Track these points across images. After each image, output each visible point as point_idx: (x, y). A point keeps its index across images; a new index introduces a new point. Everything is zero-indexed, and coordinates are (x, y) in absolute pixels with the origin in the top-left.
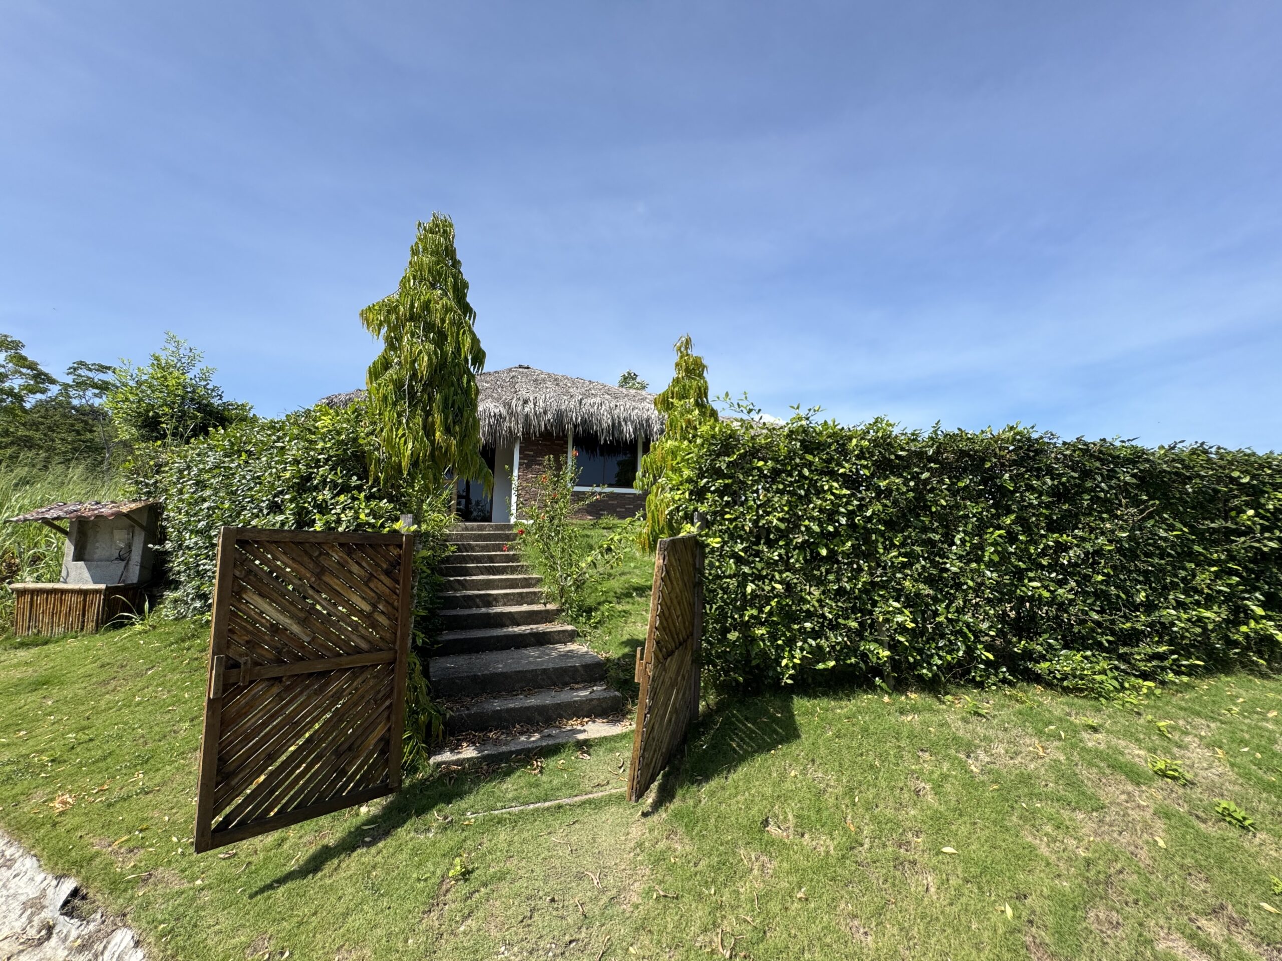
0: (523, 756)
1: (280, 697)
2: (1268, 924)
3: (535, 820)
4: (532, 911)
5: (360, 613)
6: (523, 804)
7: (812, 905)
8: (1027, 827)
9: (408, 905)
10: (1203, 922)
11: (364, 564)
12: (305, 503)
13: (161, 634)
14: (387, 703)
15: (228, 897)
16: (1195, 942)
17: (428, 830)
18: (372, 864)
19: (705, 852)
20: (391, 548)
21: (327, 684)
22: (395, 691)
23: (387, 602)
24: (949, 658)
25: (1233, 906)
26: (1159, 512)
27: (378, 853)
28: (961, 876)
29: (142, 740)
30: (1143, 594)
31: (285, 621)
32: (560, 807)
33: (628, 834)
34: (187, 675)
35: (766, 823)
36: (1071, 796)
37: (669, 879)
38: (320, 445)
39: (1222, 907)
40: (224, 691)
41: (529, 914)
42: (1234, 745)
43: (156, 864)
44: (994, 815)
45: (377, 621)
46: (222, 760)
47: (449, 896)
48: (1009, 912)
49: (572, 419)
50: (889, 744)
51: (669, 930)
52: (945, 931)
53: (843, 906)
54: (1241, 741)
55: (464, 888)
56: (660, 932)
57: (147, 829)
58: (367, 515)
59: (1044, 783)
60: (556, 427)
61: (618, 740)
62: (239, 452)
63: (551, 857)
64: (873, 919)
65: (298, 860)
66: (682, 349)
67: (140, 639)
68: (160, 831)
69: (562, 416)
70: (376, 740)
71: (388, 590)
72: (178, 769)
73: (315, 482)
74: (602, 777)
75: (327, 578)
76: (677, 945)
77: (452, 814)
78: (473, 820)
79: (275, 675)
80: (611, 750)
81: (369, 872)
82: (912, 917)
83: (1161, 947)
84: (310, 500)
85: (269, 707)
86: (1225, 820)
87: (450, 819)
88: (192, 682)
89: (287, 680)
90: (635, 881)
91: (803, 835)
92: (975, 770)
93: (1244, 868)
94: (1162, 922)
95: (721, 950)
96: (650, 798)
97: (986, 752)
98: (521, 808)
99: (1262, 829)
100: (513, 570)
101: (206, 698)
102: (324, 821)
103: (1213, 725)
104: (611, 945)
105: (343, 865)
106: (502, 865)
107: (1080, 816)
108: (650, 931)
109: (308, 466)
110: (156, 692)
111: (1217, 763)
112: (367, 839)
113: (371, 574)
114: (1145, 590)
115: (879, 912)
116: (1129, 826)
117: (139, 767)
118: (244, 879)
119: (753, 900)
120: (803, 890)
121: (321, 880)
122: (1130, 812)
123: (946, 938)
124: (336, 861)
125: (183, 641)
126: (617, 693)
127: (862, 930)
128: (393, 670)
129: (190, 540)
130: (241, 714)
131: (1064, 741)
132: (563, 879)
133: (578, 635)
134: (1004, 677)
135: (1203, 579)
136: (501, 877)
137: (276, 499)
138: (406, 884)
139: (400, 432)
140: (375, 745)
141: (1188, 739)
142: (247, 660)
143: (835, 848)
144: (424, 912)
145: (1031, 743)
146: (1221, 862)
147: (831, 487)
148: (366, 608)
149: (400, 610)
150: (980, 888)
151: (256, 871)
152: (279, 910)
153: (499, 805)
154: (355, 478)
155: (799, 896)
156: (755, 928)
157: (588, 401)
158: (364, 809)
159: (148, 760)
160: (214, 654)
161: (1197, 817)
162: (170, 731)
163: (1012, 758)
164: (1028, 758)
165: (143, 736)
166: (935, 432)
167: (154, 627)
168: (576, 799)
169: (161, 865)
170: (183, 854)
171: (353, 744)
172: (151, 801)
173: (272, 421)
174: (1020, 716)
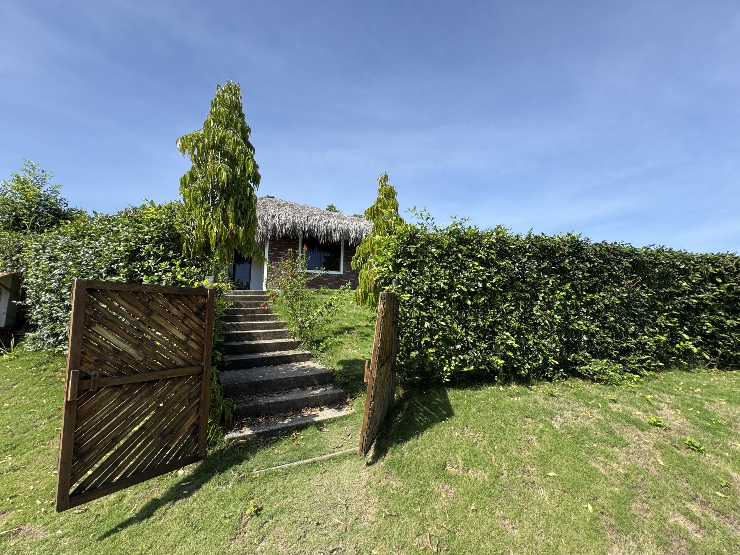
0: (286, 432)
1: (121, 399)
2: (721, 503)
3: (299, 472)
4: (306, 531)
5: (178, 340)
6: (290, 462)
7: (480, 514)
8: (591, 458)
9: (220, 535)
10: (689, 505)
11: (181, 308)
12: (134, 268)
13: (23, 361)
14: (197, 401)
15: (83, 541)
16: (688, 517)
17: (228, 483)
18: (190, 509)
19: (411, 485)
20: (199, 298)
21: (156, 389)
22: (203, 393)
23: (197, 334)
24: (534, 364)
25: (702, 495)
26: (641, 283)
27: (194, 501)
28: (561, 489)
29: (10, 433)
30: (633, 328)
31: (123, 346)
32: (314, 462)
33: (360, 477)
34: (44, 388)
35: (445, 465)
36: (611, 439)
37: (391, 504)
38: (146, 229)
39: (697, 496)
40: (79, 396)
41: (303, 534)
42: (685, 407)
43: (24, 521)
44: (573, 452)
45: (190, 346)
46: (77, 445)
47: (247, 527)
48: (590, 508)
49: (302, 228)
50: (508, 414)
51: (396, 537)
52: (557, 522)
53: (497, 512)
54: (688, 405)
55: (258, 521)
56: (390, 539)
57: (15, 496)
58: (182, 276)
59: (595, 433)
60: (292, 233)
61: (345, 419)
62: (83, 236)
63: (313, 495)
64: (517, 519)
65: (135, 510)
66: (382, 181)
67: (6, 365)
68: (26, 497)
69: (296, 226)
70: (189, 425)
71: (197, 326)
72: (39, 452)
73: (143, 254)
74: (338, 442)
75: (154, 317)
76: (403, 546)
77: (243, 472)
78: (258, 475)
79: (117, 384)
80: (342, 425)
81: (188, 515)
82: (538, 515)
83: (671, 521)
84: (138, 266)
85: (112, 406)
86: (690, 448)
87: (242, 475)
88: (48, 392)
89: (126, 387)
90: (369, 507)
91: (468, 471)
92: (557, 427)
93: (704, 473)
94: (670, 506)
95: (431, 547)
96: (371, 453)
97: (561, 416)
98: (289, 465)
99: (709, 452)
100: (268, 318)
101: (65, 401)
102: (153, 482)
103: (672, 397)
104: (360, 550)
105: (169, 511)
106: (281, 503)
107: (617, 450)
108: (384, 539)
109: (136, 243)
110: (20, 400)
111: (679, 417)
112: (185, 492)
113: (185, 314)
114: (634, 325)
115: (519, 513)
116: (642, 454)
117: (8, 452)
118: (94, 527)
119: (445, 513)
120: (473, 504)
121: (153, 522)
122: (642, 446)
123: (558, 527)
124: (163, 509)
125: (41, 365)
126: (341, 390)
127: (511, 526)
128: (201, 378)
129: (45, 297)
130: (92, 411)
131: (601, 408)
132: (322, 509)
133: (313, 357)
134: (562, 375)
135: (661, 320)
136: (281, 511)
137: (112, 266)
138: (216, 521)
139: (207, 221)
140: (189, 429)
141: (662, 405)
142: (96, 374)
143: (488, 477)
144: (231, 540)
145: (584, 410)
146: (692, 472)
147: (474, 265)
148: (182, 337)
149: (206, 339)
150: (572, 495)
151: (104, 521)
152: (123, 547)
153: (274, 463)
154: (171, 252)
155: (472, 508)
156: (449, 531)
157: (312, 218)
158: (180, 472)
159: (15, 447)
160: (70, 370)
161: (675, 447)
162: (33, 426)
163: (575, 419)
164: (584, 419)
165: (11, 431)
166: (529, 235)
167: (18, 357)
168: (324, 457)
169: (29, 522)
170: (45, 512)
171: (173, 429)
172: (18, 476)
173: (107, 216)
174: (576, 396)
